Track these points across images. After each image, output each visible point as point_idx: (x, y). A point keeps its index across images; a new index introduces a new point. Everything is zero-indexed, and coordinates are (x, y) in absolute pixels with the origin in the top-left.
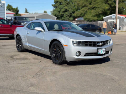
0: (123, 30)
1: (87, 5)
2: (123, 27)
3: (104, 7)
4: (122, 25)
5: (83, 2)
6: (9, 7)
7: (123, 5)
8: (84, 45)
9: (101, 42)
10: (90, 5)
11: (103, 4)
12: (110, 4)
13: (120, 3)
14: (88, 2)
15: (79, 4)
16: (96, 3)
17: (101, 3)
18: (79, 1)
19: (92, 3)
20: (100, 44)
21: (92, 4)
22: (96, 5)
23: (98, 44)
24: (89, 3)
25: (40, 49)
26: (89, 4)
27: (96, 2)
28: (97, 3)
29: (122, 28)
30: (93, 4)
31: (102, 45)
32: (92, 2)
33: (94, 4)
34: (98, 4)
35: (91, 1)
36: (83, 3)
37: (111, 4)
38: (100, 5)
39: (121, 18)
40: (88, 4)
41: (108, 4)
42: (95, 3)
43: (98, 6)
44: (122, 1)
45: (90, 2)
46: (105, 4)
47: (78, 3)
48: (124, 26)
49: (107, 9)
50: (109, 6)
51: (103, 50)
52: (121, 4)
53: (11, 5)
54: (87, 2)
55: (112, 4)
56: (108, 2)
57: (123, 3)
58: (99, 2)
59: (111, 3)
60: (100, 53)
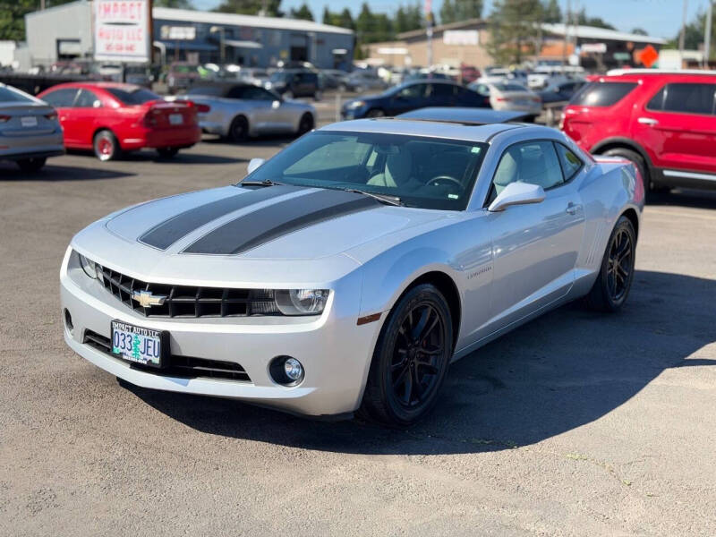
51: (141, 338)
60: (125, 351)
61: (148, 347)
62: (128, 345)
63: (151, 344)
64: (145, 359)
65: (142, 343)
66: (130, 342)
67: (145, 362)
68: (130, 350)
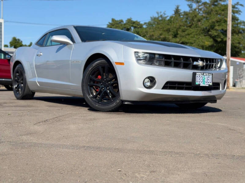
0: (241, 86)
1: (168, 38)
2: (241, 79)
3: (203, 42)
4: (240, 75)
5: (161, 32)
6: (16, 43)
7: (240, 38)
8: (163, 63)
9: (202, 59)
10: (174, 39)
11: (200, 37)
12: (213, 35)
13: (234, 34)
14: (170, 33)
15: (153, 35)
16: (186, 35)
17: (197, 35)
18: (154, 31)
19: (177, 34)
20: (200, 63)
21: (178, 36)
22: (186, 38)
23: (195, 63)
24: (172, 35)
25: (64, 85)
26: (173, 37)
27: (186, 33)
28: (189, 34)
29: (240, 82)
30: (181, 36)
31: (204, 66)
32: (179, 32)
33: (183, 36)
34: (191, 36)
35: (177, 31)
36: (161, 34)
37: (215, 36)
38: (195, 39)
39: (238, 63)
40: (171, 37)
41: (211, 36)
42: (184, 34)
43: (191, 41)
44: (237, 32)
45: (174, 32)
46: (203, 37)
47: (151, 34)
48: (242, 77)
49: (207, 46)
50: (212, 40)
51: (206, 77)
52: (237, 36)
53: (19, 40)
54: (168, 33)
55: (218, 35)
56: (210, 33)
57: (240, 35)
58: (192, 33)
59: (216, 34)
60: (200, 83)
61: (208, 80)
62: (201, 81)
63: (209, 78)
64: (207, 84)
65: (206, 79)
66: (202, 79)
67: (208, 85)
68: (202, 82)
